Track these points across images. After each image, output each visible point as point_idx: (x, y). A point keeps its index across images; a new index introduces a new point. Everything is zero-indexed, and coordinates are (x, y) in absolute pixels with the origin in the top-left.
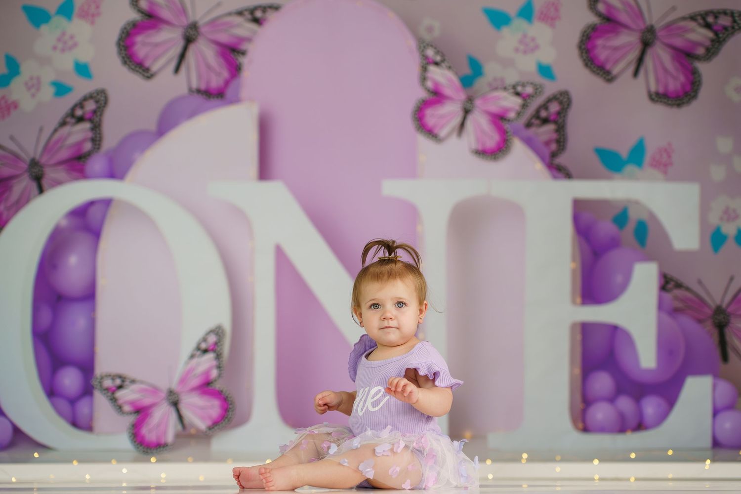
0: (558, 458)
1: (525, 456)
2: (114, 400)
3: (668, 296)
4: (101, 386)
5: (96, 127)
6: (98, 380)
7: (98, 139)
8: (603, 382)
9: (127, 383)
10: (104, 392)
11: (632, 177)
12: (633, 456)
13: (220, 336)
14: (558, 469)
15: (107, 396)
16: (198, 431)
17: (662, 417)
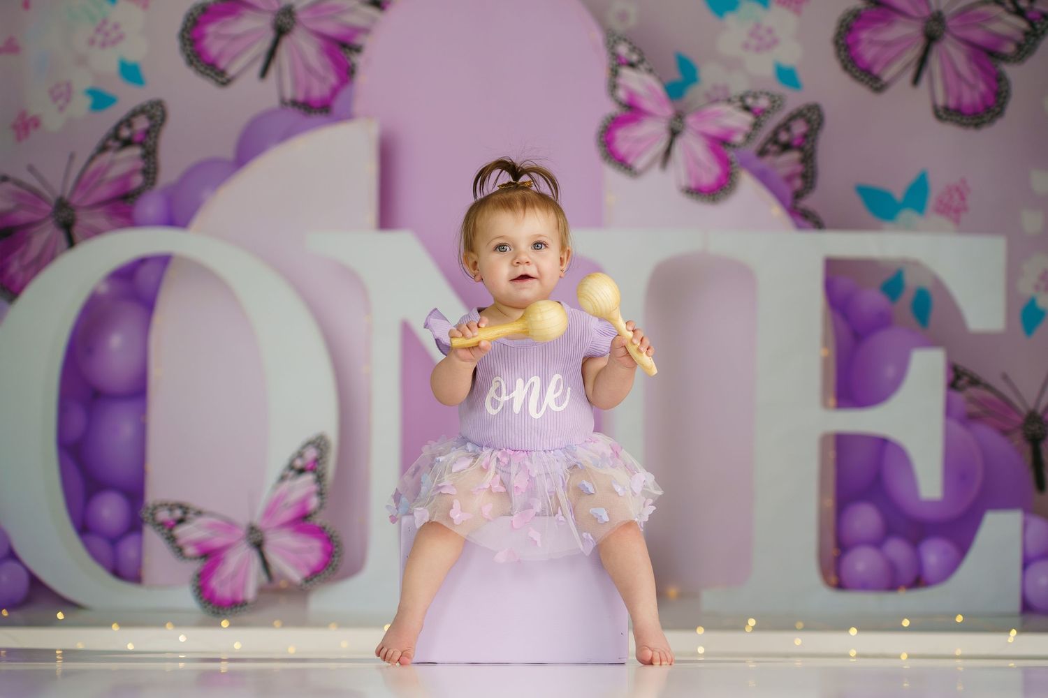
0: (800, 625)
1: (752, 622)
2: (172, 539)
3: (959, 397)
4: (154, 519)
5: (150, 155)
6: (150, 511)
7: (151, 171)
8: (865, 518)
9: (190, 515)
10: (157, 528)
11: (909, 228)
12: (906, 623)
13: (321, 450)
14: (798, 641)
15: (162, 534)
16: (291, 583)
17: (951, 568)
